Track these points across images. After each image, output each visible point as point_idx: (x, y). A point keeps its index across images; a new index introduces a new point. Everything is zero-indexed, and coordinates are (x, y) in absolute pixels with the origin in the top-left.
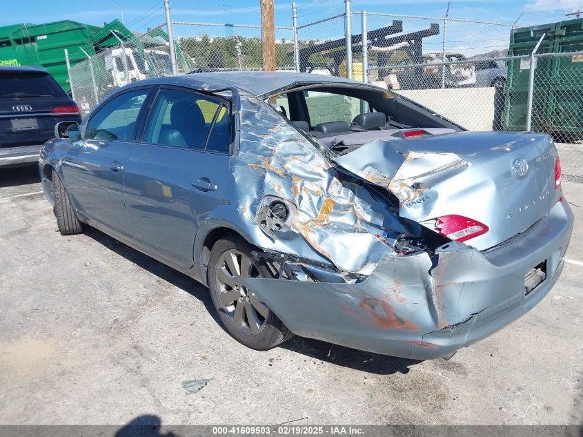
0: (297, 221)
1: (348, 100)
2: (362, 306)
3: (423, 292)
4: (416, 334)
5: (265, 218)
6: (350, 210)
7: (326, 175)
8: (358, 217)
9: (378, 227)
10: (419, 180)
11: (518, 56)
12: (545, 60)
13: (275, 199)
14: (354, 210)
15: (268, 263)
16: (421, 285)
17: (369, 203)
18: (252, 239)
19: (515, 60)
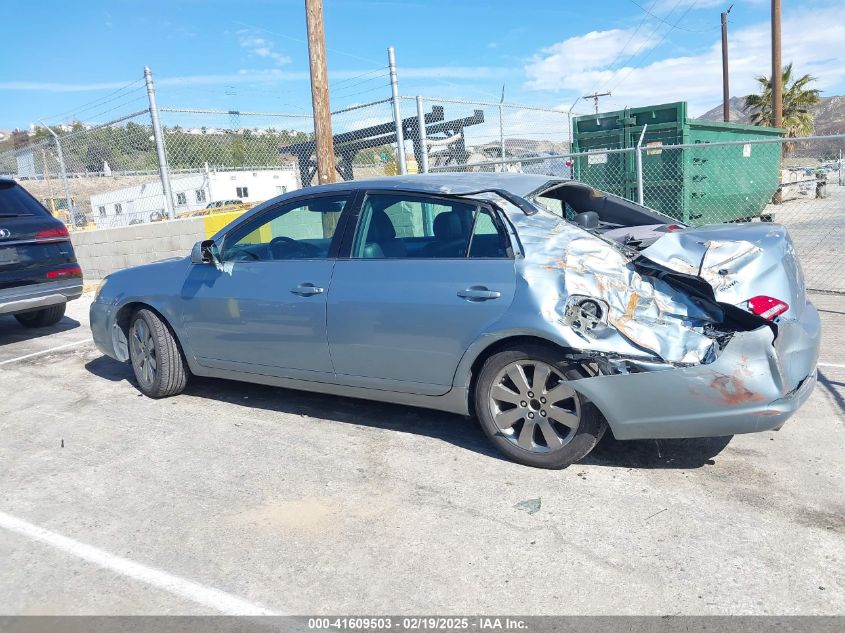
0: (611, 317)
1: (406, 207)
2: (712, 386)
3: (767, 363)
4: (763, 405)
5: (577, 317)
6: (652, 303)
7: (627, 272)
8: (661, 309)
9: (681, 317)
10: (725, 267)
11: (584, 153)
12: (619, 155)
13: (584, 298)
14: (655, 303)
15: (583, 365)
16: (764, 357)
17: (668, 294)
18: (565, 342)
19: (581, 157)
